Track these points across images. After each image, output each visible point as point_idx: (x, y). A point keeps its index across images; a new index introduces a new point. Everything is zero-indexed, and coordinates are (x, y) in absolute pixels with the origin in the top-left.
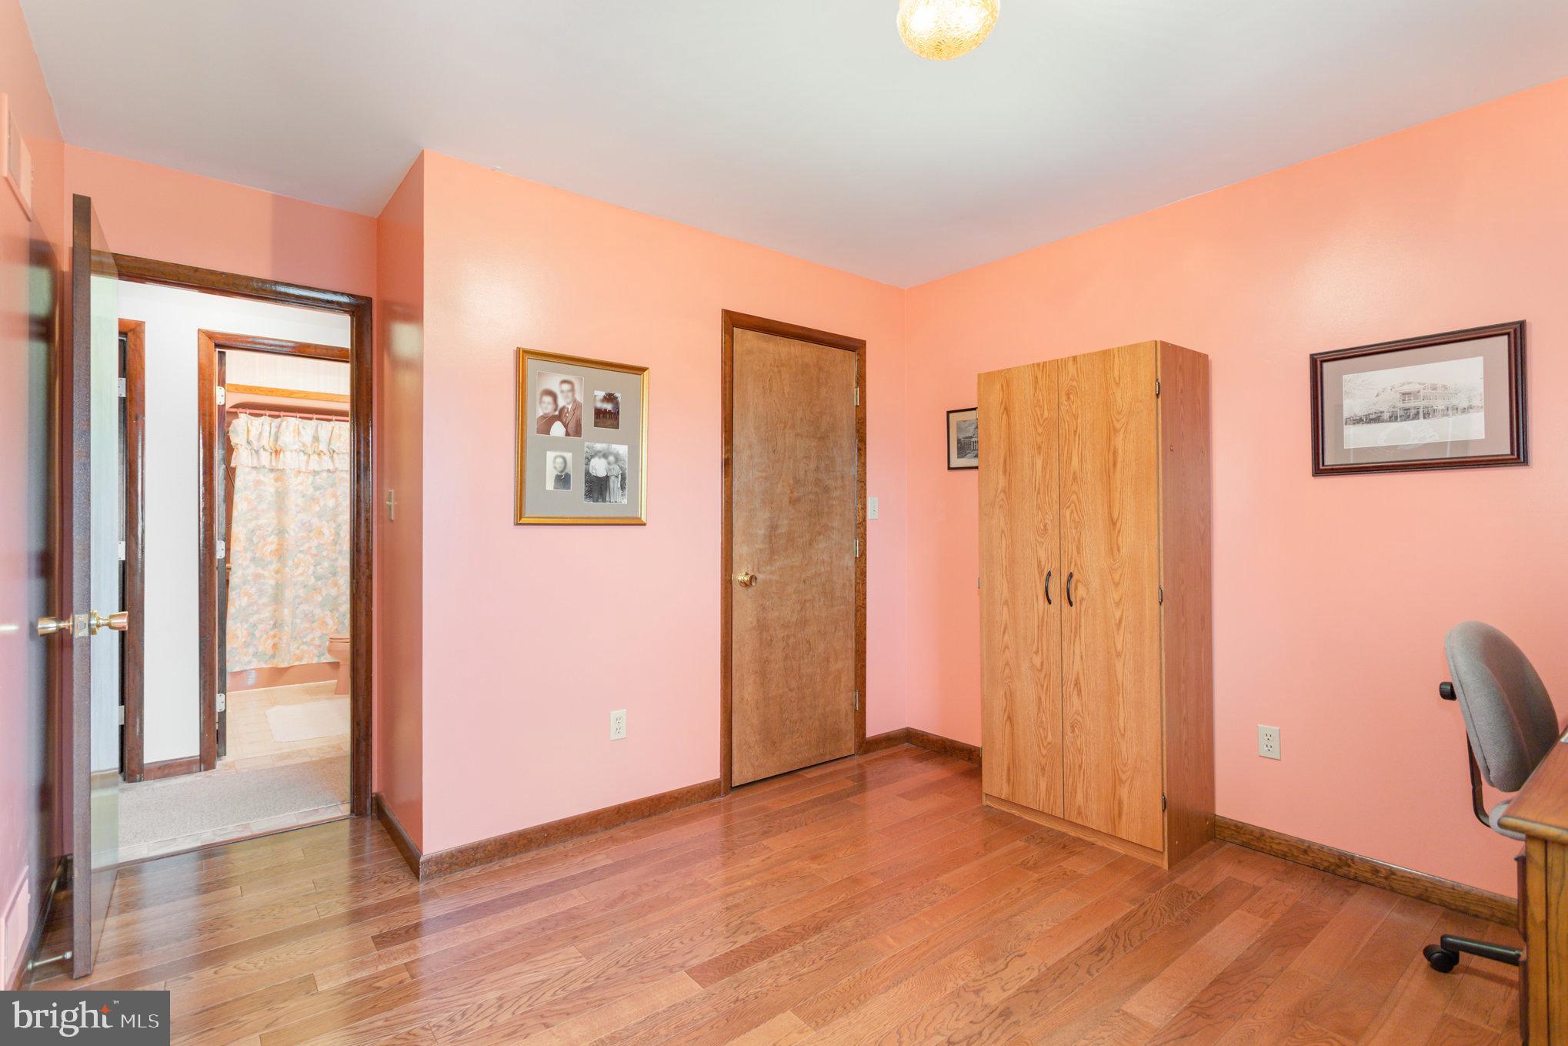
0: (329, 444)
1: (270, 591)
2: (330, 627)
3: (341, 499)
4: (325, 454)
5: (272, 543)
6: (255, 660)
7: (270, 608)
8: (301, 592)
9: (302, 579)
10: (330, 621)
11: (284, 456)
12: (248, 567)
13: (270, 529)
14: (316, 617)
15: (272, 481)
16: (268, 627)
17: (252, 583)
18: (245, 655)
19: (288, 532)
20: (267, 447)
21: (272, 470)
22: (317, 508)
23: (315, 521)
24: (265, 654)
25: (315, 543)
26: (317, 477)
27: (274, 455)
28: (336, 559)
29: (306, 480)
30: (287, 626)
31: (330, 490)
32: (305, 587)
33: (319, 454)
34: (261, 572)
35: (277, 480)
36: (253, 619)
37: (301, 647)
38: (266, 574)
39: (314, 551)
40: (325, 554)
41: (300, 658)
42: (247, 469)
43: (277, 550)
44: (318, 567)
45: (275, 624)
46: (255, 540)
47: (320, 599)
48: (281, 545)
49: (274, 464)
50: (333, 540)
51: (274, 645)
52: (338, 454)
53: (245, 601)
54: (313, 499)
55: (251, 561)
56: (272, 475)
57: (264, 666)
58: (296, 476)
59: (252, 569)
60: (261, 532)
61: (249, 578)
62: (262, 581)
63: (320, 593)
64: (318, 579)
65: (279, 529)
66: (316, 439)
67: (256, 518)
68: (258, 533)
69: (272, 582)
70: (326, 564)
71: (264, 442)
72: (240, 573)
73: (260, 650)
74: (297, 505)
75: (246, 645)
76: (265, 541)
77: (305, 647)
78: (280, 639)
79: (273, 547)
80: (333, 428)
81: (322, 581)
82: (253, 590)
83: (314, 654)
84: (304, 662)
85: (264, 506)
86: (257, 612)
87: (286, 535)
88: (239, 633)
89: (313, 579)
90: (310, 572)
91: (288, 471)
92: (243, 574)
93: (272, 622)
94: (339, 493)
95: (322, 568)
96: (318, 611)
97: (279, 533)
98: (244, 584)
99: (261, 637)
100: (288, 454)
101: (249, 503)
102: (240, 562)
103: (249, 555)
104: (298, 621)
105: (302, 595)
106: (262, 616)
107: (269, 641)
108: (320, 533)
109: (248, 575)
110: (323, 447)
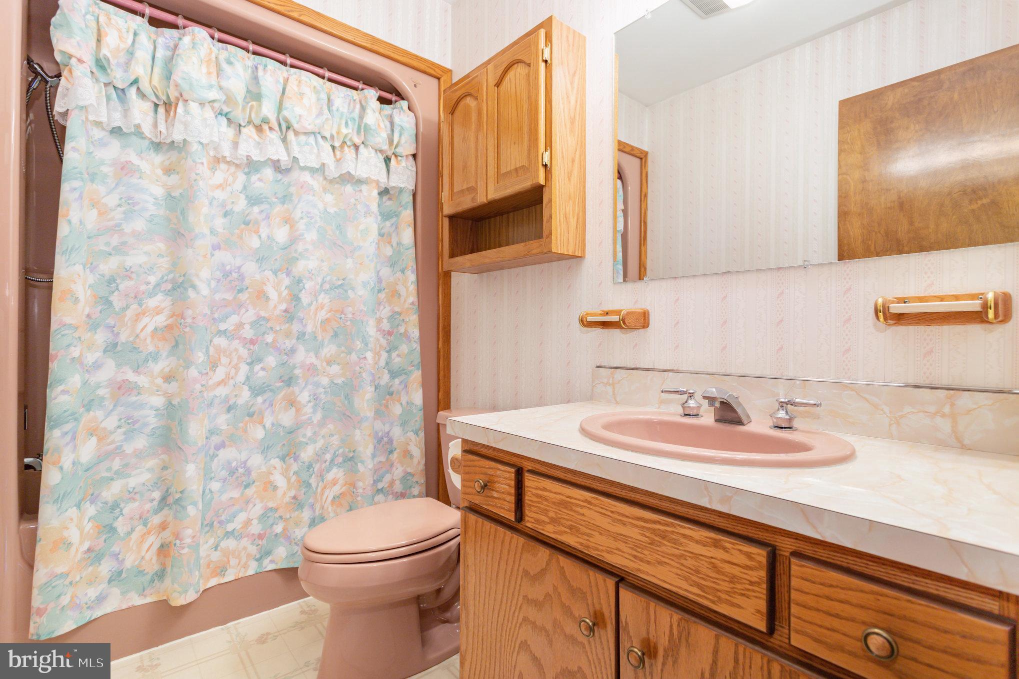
0: (280, 108)
1: (153, 421)
2: (280, 493)
3: (301, 226)
4: (271, 129)
5: (158, 311)
6: (116, 591)
7: (152, 463)
8: (222, 421)
9: (222, 391)
10: (280, 480)
11: (187, 112)
12: (97, 366)
13: (153, 279)
14: (254, 475)
15: (159, 172)
16: (148, 506)
17: (109, 405)
18: (90, 583)
19: (194, 287)
20: (145, 86)
21: (157, 146)
22: (255, 243)
23: (250, 268)
24: (141, 573)
25: (250, 315)
26: (254, 178)
27: (161, 110)
28: (293, 351)
29: (231, 179)
30: (195, 504)
31: (278, 209)
32: (229, 409)
33: (259, 129)
34: (131, 376)
35: (168, 171)
36: (111, 492)
37: (223, 544)
38: (142, 380)
39: (248, 332)
40: (269, 338)
41: (221, 570)
42: (98, 134)
43: (169, 327)
44: (257, 368)
45: (164, 499)
46: (117, 301)
47: (260, 433)
48: (178, 316)
49: (162, 127)
50: (286, 311)
51: (162, 546)
52: (296, 133)
53: (88, 450)
54: (247, 223)
55: (105, 351)
56: (158, 159)
57: (138, 601)
58: (213, 169)
59: (109, 371)
60: (132, 283)
61: (101, 392)
62: (134, 399)
63: (261, 422)
64: (257, 391)
65: (173, 281)
66: (254, 95)
67: (121, 249)
68: (124, 285)
69: (158, 401)
70: (271, 360)
71: (140, 69)
72: (75, 380)
73: (128, 564)
74: (212, 232)
75: (94, 556)
76: (140, 305)
77: (230, 544)
78: (177, 536)
79: (161, 320)
80: (286, 80)
81: (266, 396)
82: (110, 423)
83: (249, 556)
84: (229, 577)
85: (139, 225)
86: (119, 474)
87: (191, 293)
88: (74, 535)
89: (246, 394)
90: (241, 377)
91: (195, 147)
92: (85, 383)
93: (157, 495)
94: (297, 214)
95: (263, 369)
96: (256, 461)
97: (174, 289)
98: (88, 406)
99: (129, 533)
100: (193, 106)
101: (100, 214)
102: (76, 354)
103: (101, 337)
104: (215, 486)
105: (224, 427)
106: (132, 482)
107: (151, 539)
108: (261, 295)
109: (98, 386)
110: (268, 109)
